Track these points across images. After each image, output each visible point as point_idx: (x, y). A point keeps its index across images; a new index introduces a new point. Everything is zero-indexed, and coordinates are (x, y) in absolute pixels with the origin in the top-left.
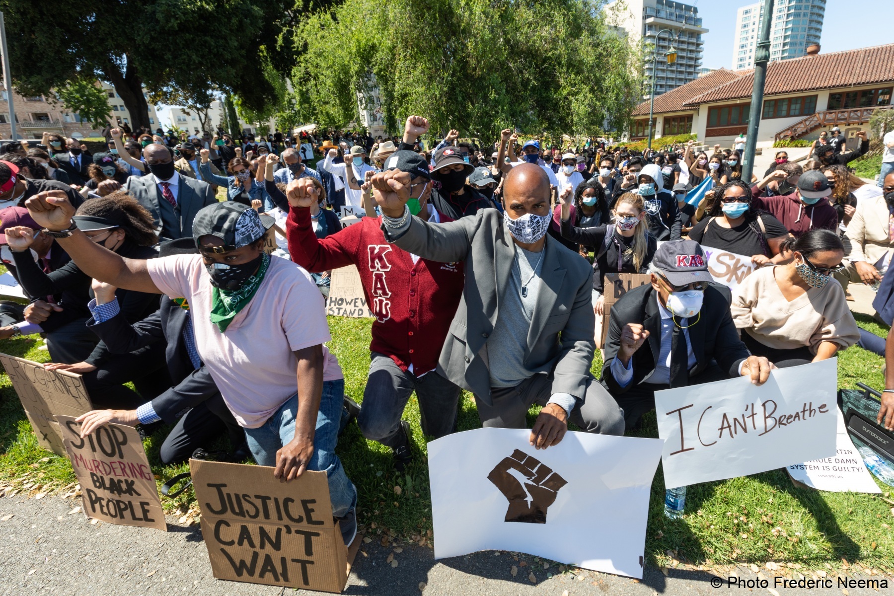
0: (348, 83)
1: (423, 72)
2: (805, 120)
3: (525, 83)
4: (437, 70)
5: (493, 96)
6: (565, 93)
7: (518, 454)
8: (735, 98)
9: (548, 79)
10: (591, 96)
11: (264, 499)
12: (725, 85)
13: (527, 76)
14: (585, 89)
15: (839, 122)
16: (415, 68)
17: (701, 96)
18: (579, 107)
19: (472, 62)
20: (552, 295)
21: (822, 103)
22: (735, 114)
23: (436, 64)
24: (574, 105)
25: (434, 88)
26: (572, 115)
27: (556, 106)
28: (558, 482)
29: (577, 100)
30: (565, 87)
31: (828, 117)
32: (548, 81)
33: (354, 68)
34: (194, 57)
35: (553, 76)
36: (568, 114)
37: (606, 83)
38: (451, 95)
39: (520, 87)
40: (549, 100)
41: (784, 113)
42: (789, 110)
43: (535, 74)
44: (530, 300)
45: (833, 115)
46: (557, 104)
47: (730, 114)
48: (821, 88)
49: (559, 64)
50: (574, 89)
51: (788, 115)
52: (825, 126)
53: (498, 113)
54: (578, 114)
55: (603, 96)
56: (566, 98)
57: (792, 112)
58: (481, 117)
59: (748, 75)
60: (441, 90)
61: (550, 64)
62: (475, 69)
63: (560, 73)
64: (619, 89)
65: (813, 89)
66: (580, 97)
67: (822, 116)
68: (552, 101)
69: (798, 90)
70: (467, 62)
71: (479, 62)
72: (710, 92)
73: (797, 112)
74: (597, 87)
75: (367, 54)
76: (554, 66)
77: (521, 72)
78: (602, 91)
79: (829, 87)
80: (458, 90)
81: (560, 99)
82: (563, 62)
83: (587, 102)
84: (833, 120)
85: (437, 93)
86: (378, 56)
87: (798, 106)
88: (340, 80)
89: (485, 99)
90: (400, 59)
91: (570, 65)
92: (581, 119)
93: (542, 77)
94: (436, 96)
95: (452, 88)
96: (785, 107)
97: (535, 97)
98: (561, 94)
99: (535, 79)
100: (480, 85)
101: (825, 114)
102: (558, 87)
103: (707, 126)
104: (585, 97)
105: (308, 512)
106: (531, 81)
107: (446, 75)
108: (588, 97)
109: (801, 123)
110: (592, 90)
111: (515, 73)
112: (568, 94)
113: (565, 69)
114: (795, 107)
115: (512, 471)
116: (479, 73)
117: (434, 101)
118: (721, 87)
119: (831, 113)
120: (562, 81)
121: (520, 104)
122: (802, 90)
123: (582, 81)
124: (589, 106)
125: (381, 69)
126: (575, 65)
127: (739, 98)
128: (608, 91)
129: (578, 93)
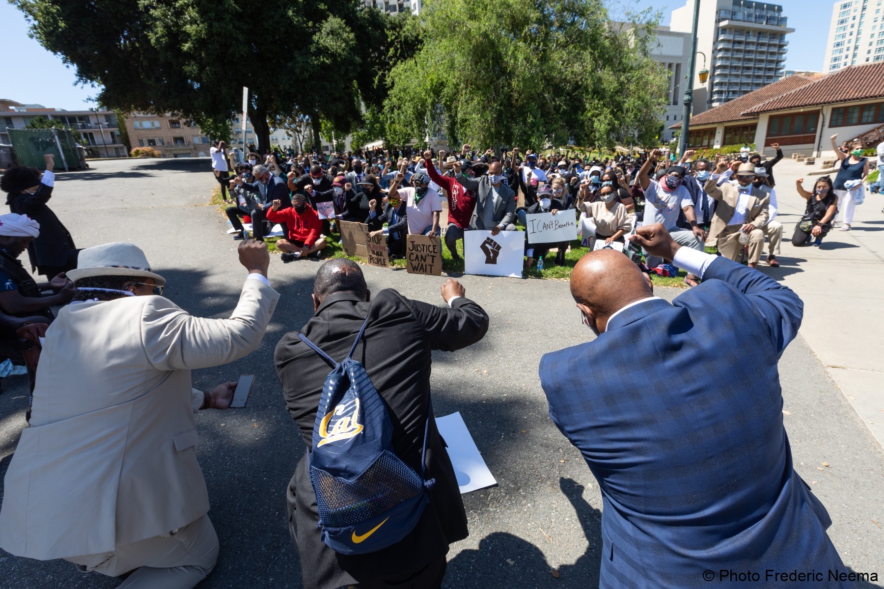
1: (479, 103)
3: (557, 108)
4: (489, 102)
5: (530, 120)
6: (589, 114)
7: (488, 239)
8: (798, 106)
9: (577, 103)
10: (611, 116)
11: (424, 245)
12: (789, 93)
13: (559, 103)
14: (607, 111)
16: (472, 99)
17: (761, 105)
18: (601, 126)
19: (516, 95)
20: (501, 199)
22: (798, 122)
23: (488, 97)
24: (596, 124)
25: (486, 115)
26: (595, 132)
27: (582, 126)
28: (499, 248)
29: (599, 120)
30: (589, 110)
32: (577, 106)
33: (430, 101)
34: (316, 97)
35: (581, 101)
36: (592, 132)
37: (626, 105)
38: (499, 120)
39: (552, 111)
40: (577, 121)
41: (855, 121)
42: (861, 117)
43: (565, 100)
44: (495, 201)
46: (583, 123)
47: (793, 122)
49: (587, 91)
50: (597, 112)
51: (860, 123)
53: (534, 132)
54: (599, 131)
55: (623, 115)
56: (590, 119)
57: (865, 120)
58: (521, 135)
59: (817, 81)
60: (492, 117)
61: (579, 92)
62: (517, 100)
63: (587, 99)
64: (638, 109)
66: (602, 117)
68: (579, 121)
69: (872, 97)
70: (512, 95)
71: (520, 95)
72: (771, 101)
73: (871, 119)
74: (617, 109)
75: (437, 89)
76: (583, 93)
77: (554, 100)
78: (622, 112)
80: (504, 116)
81: (586, 120)
82: (590, 90)
83: (607, 122)
85: (489, 119)
86: (445, 91)
87: (872, 113)
88: (418, 110)
89: (525, 122)
90: (462, 95)
91: (595, 92)
92: (601, 136)
93: (572, 103)
94: (488, 121)
95: (500, 114)
96: (856, 115)
97: (566, 118)
98: (586, 116)
99: (565, 104)
100: (522, 112)
102: (585, 110)
103: (767, 136)
104: (606, 118)
105: (434, 249)
106: (562, 106)
107: (495, 105)
108: (608, 118)
109: (875, 130)
110: (612, 112)
111: (549, 101)
112: (593, 116)
113: (590, 96)
114: (869, 114)
115: (487, 245)
116: (520, 103)
117: (487, 125)
118: (785, 95)
120: (587, 106)
122: (877, 97)
123: (604, 105)
124: (609, 124)
125: (447, 101)
126: (598, 93)
127: (802, 106)
128: (627, 111)
129: (600, 114)
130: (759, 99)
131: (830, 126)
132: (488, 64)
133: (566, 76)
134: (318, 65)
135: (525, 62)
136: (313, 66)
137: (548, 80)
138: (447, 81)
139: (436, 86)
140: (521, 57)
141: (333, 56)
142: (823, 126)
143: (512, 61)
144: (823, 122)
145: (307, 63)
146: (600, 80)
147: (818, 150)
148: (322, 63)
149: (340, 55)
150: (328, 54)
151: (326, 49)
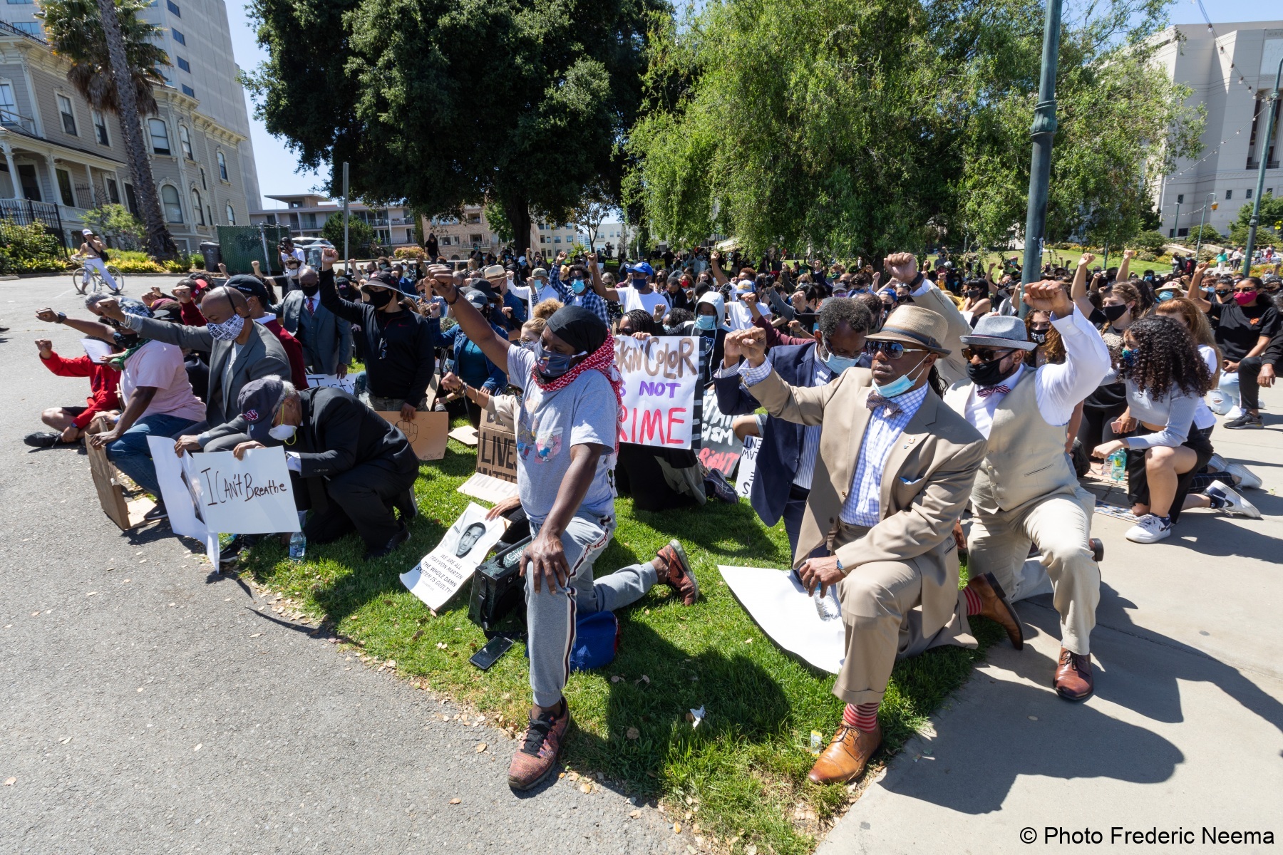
14: (1006, 176)
50: (982, 178)
82: (973, 137)
83: (1000, 198)
104: (998, 190)
106: (903, 172)
108: (1004, 191)
136: (539, 132)
145: (532, 127)
148: (552, 126)
149: (581, 113)
150: (565, 112)
151: (565, 105)
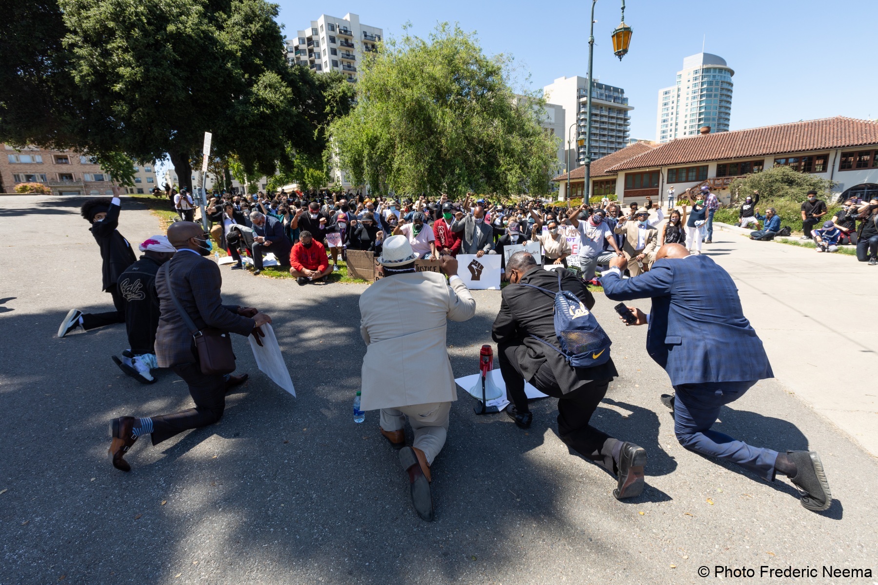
0: (362, 162)
1: (412, 156)
2: (700, 185)
3: (478, 163)
4: (421, 155)
5: (457, 171)
6: (503, 169)
7: (474, 260)
8: (645, 167)
9: (492, 160)
10: (520, 171)
11: (426, 267)
12: (637, 157)
13: (479, 159)
14: (516, 167)
15: (725, 187)
16: (407, 152)
17: (619, 165)
18: (512, 178)
19: (444, 151)
20: (483, 233)
21: (712, 172)
22: (646, 179)
23: (420, 151)
24: (509, 177)
25: (420, 166)
26: (508, 183)
27: (497, 177)
28: (482, 267)
29: (511, 174)
30: (503, 166)
31: (717, 182)
32: (492, 162)
33: (366, 152)
35: (495, 157)
36: (505, 183)
37: (530, 163)
38: (430, 170)
39: (474, 165)
40: (493, 173)
41: (684, 179)
42: (687, 177)
43: (484, 157)
44: (479, 234)
45: (721, 181)
46: (498, 176)
47: (642, 179)
48: (710, 160)
49: (500, 150)
50: (509, 167)
51: (687, 181)
52: (715, 189)
53: (460, 181)
54: (512, 183)
55: (528, 171)
56: (504, 172)
57: (690, 178)
59: (655, 149)
60: (424, 167)
61: (493, 150)
62: (446, 155)
63: (500, 156)
64: (539, 167)
65: (704, 161)
66: (513, 172)
67: (712, 182)
68: (495, 174)
69: (693, 162)
70: (441, 150)
71: (448, 151)
72: (625, 162)
73: (694, 178)
74: (525, 166)
75: (372, 142)
76: (496, 152)
77: (475, 156)
78: (528, 168)
79: (716, 159)
80: (434, 166)
81: (500, 173)
82: (502, 149)
83: (517, 175)
84: (720, 184)
85: (422, 169)
86: (380, 144)
87: (694, 174)
88: (355, 159)
89: (452, 173)
91: (506, 151)
92: (513, 186)
93: (488, 158)
95: (431, 167)
96: (684, 175)
97: (484, 171)
98: (501, 170)
99: (485, 161)
100: (449, 165)
101: (714, 180)
102: (499, 165)
103: (625, 189)
104: (516, 172)
106: (481, 161)
107: (428, 158)
108: (518, 172)
109: (696, 187)
110: (520, 168)
111: (471, 157)
112: (506, 170)
113: (503, 154)
114: (692, 175)
115: (473, 266)
116: (448, 157)
117: (420, 174)
118: (634, 158)
119: (719, 179)
120: (501, 162)
121: (474, 176)
122: (695, 162)
123: (514, 162)
124: (519, 177)
125: (381, 152)
126: (509, 152)
127: (648, 167)
128: (532, 167)
129: (511, 169)
130: (616, 160)
131: (668, 183)
132: (420, 125)
133: (483, 137)
134: (258, 114)
135: (451, 125)
136: (253, 115)
137: (469, 140)
138: (381, 135)
139: (371, 139)
140: (448, 121)
141: (271, 106)
142: (663, 182)
143: (441, 124)
144: (663, 179)
145: (247, 111)
146: (509, 142)
147: (662, 201)
148: (261, 112)
149: (278, 106)
150: (266, 104)
151: (265, 100)
